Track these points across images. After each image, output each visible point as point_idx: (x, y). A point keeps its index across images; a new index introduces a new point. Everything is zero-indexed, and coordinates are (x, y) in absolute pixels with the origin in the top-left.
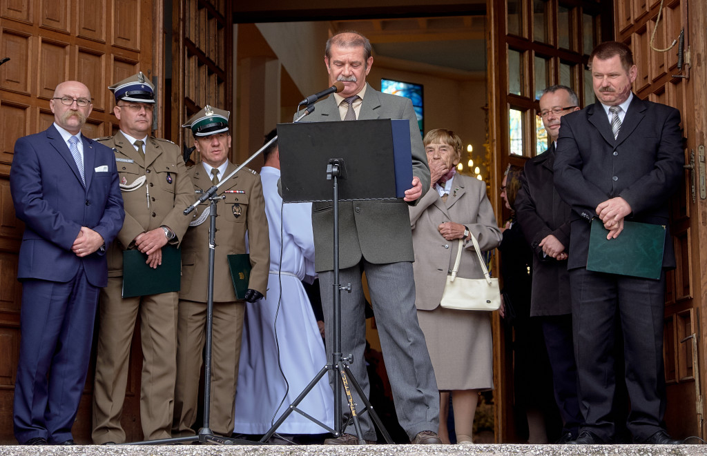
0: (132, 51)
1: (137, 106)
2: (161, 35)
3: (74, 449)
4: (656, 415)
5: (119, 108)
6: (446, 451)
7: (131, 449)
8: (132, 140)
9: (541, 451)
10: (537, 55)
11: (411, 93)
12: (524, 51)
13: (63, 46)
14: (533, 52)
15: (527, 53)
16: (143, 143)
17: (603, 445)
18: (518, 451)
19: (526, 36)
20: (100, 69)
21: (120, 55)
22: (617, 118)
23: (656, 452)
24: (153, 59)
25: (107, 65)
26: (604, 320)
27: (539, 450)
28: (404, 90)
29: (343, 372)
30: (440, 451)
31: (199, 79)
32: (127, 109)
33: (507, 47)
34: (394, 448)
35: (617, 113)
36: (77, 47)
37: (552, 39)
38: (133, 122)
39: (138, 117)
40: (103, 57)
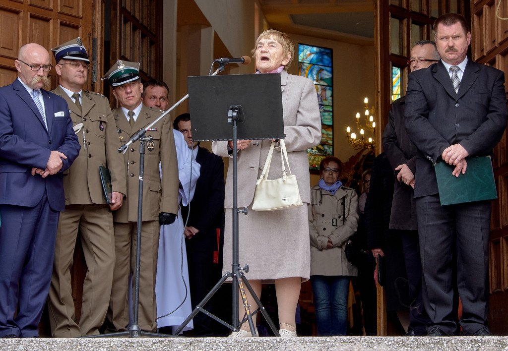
0: (75, 17)
1: (76, 63)
2: (100, 4)
3: (14, 341)
4: (482, 316)
5: (61, 66)
6: (316, 342)
7: (60, 342)
8: (70, 93)
9: (393, 342)
10: (413, 22)
11: (323, 55)
12: (404, 19)
13: (17, 13)
14: (410, 20)
15: (405, 21)
16: (79, 95)
17: (443, 337)
18: (374, 342)
19: (405, 7)
20: (49, 32)
21: (65, 20)
22: (456, 76)
23: (485, 342)
24: (93, 24)
25: (55, 29)
26: (444, 238)
27: (391, 341)
28: (317, 53)
29: (240, 279)
30: (312, 342)
31: (134, 41)
32: (68, 66)
33: (390, 15)
34: (274, 340)
35: (456, 72)
36: (29, 13)
37: (425, 9)
38: (73, 77)
39: (77, 72)
40: (51, 22)
